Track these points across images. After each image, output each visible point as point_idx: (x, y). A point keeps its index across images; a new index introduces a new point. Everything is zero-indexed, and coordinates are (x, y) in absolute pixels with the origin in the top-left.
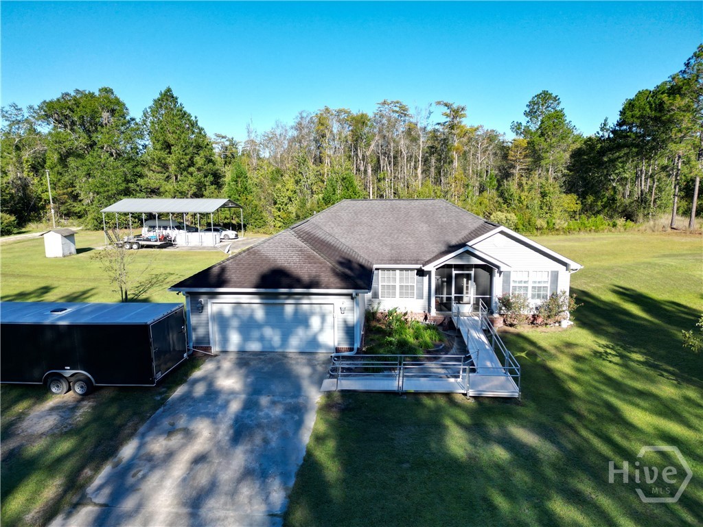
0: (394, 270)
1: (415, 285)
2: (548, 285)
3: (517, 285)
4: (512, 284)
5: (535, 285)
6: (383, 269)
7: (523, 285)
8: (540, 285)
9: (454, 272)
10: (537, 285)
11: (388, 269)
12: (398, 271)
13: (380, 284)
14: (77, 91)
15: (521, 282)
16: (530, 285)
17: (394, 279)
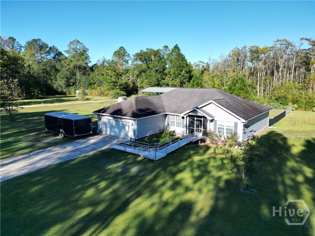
0: (174, 115)
1: (181, 122)
2: (233, 128)
3: (220, 127)
4: (218, 126)
5: (227, 128)
6: (171, 115)
7: (222, 127)
8: (229, 128)
9: (196, 119)
10: (228, 128)
11: (173, 115)
12: (175, 116)
13: (170, 121)
14: (147, 49)
15: (221, 125)
16: (225, 128)
17: (174, 119)
